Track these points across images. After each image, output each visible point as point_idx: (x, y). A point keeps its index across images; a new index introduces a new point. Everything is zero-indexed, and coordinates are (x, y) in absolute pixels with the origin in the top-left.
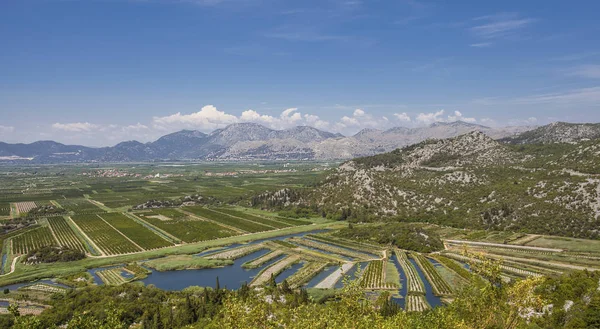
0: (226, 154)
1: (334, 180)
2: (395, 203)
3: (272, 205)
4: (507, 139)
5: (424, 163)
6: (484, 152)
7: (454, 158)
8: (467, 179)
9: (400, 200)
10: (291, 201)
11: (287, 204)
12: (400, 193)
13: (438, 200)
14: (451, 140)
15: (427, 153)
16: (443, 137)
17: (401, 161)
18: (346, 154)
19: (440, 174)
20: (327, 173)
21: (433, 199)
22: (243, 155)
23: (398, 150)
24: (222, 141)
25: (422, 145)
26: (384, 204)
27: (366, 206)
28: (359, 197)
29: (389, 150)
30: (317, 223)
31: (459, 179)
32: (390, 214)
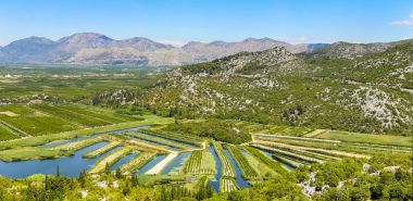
0: (72, 59)
1: (164, 84)
2: (214, 103)
3: (111, 103)
4: (303, 54)
5: (238, 71)
6: (286, 63)
7: (262, 67)
8: (271, 85)
9: (218, 101)
10: (127, 101)
11: (124, 103)
12: (218, 95)
13: (248, 102)
14: (260, 53)
15: (241, 63)
16: (254, 51)
17: (219, 69)
18: (176, 62)
19: (250, 80)
20: (158, 77)
21: (243, 101)
22: (87, 60)
23: (217, 60)
24: (68, 49)
25: (237, 56)
26: (205, 104)
27: (190, 106)
28: (185, 98)
29: (210, 60)
30: (150, 119)
31: (265, 84)
32: (208, 112)
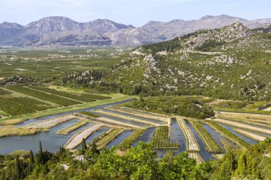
0: (40, 42)
1: (128, 63)
2: (176, 81)
3: (80, 82)
4: (260, 29)
5: (198, 49)
6: (242, 39)
7: (220, 44)
8: (231, 61)
9: (180, 78)
10: (95, 79)
11: (91, 83)
12: (180, 73)
13: (209, 78)
14: (218, 30)
15: (199, 41)
16: (212, 28)
17: (179, 47)
18: (136, 42)
19: (209, 57)
20: (122, 57)
21: (205, 77)
22: (54, 42)
23: (177, 38)
24: (36, 31)
25: (195, 34)
26: (168, 81)
27: (154, 84)
28: (147, 76)
29: (169, 38)
30: (117, 96)
31: (225, 61)
32: (172, 90)
